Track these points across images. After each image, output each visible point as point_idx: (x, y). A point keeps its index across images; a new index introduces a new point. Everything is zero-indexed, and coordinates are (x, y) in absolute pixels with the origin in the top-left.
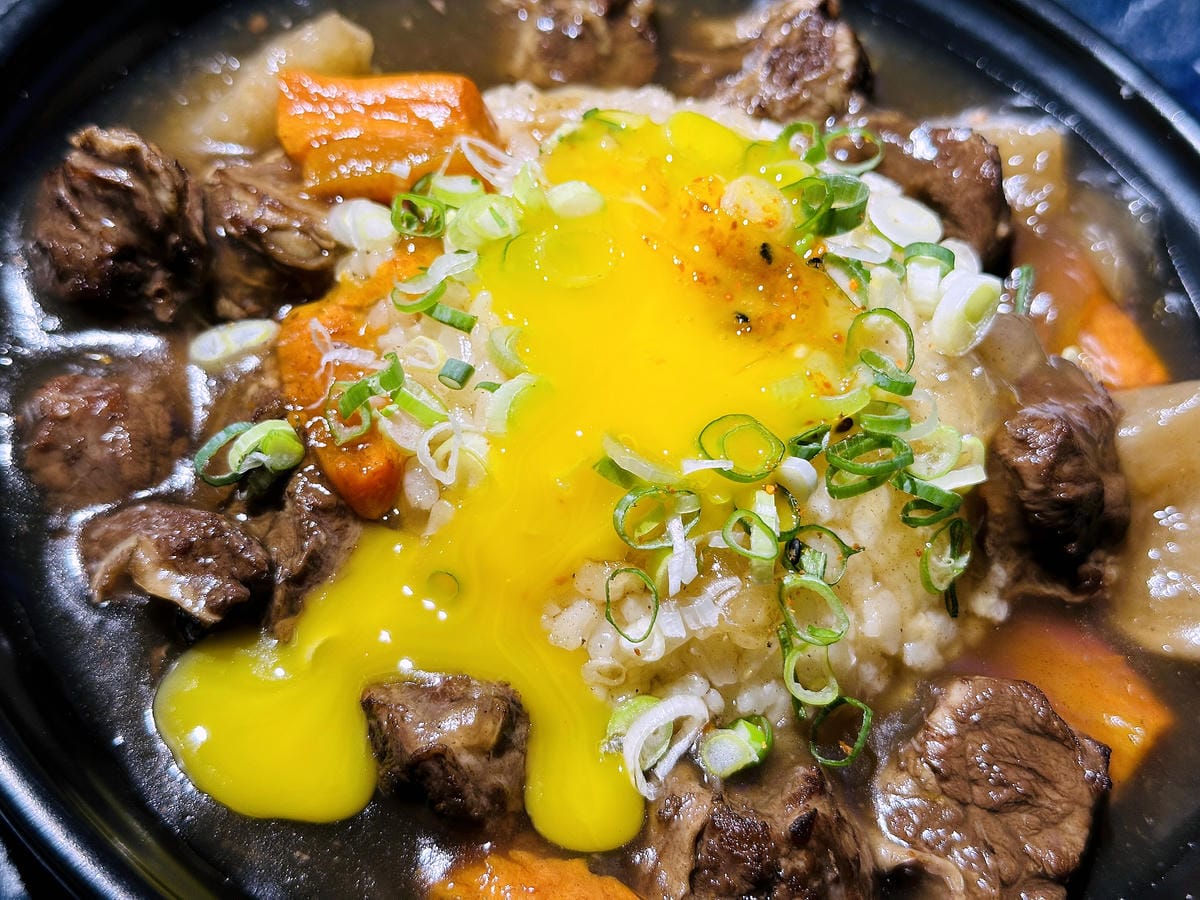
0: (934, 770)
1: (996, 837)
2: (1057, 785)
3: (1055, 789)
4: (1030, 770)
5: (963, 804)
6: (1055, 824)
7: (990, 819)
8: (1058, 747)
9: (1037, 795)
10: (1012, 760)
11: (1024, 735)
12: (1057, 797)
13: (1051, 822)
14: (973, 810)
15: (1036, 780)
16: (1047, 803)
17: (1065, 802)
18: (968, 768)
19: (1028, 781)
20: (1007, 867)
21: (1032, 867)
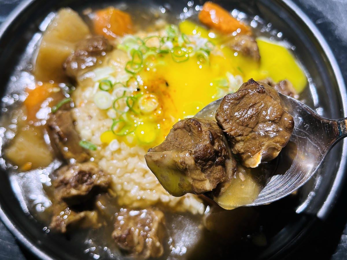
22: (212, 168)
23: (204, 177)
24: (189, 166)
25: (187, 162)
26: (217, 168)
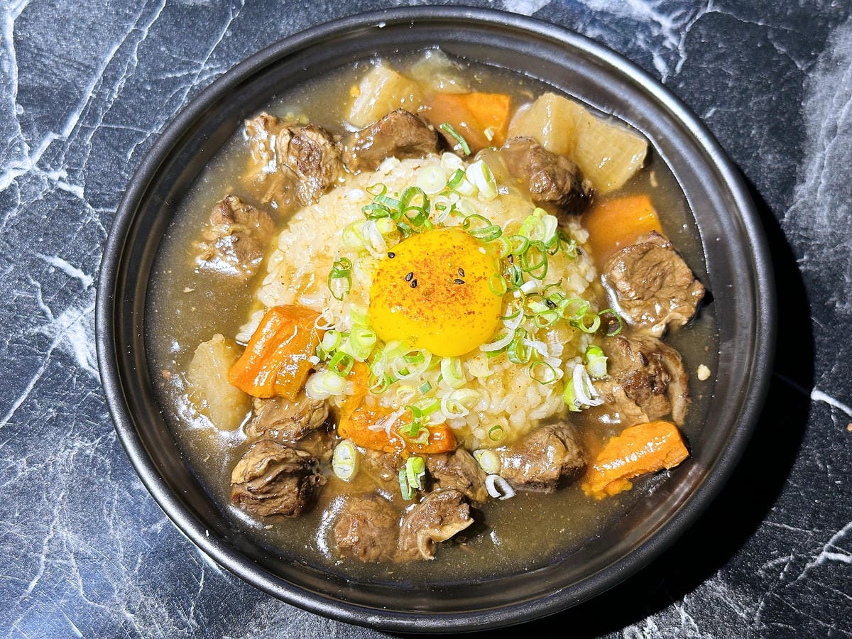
0: (638, 299)
1: (669, 293)
2: (663, 260)
3: (664, 262)
4: (654, 266)
5: (653, 296)
6: (674, 270)
7: (662, 290)
8: (651, 251)
9: (663, 269)
10: (649, 271)
11: (642, 260)
12: (666, 263)
13: (673, 271)
14: (656, 294)
15: (659, 267)
16: (667, 268)
17: (669, 261)
18: (643, 287)
19: (657, 269)
20: (681, 295)
21: (685, 287)
22: (650, 398)
23: (640, 411)
25: (615, 395)
26: (657, 397)
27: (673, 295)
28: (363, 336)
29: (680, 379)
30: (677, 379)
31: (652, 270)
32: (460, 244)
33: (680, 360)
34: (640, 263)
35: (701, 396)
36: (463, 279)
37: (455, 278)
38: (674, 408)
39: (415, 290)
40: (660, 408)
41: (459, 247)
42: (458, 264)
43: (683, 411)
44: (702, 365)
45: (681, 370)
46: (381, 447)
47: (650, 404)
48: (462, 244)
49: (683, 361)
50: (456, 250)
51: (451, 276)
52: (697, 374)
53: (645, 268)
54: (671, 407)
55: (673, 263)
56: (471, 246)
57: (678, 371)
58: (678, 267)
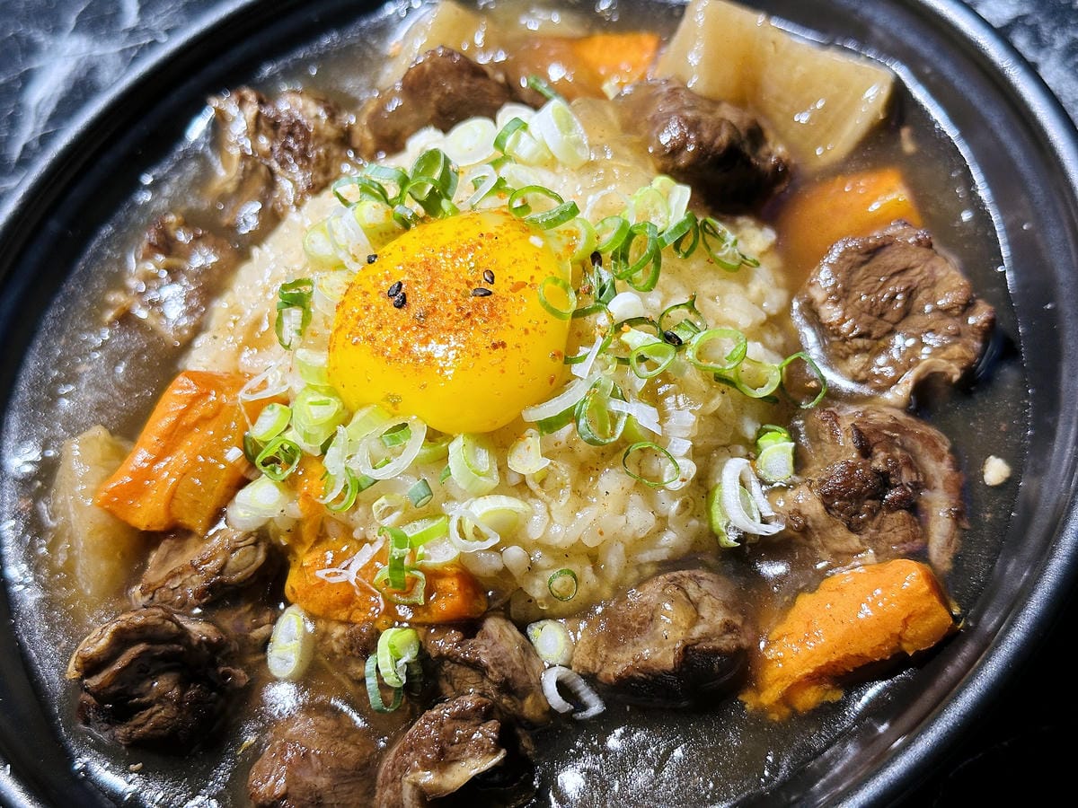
0: (860, 336)
2: (911, 265)
3: (913, 268)
4: (891, 276)
6: (934, 282)
8: (887, 250)
9: (911, 281)
10: (881, 283)
11: (867, 266)
12: (918, 270)
13: (932, 283)
15: (901, 276)
16: (919, 278)
17: (924, 266)
19: (898, 281)
20: (948, 326)
21: (956, 311)
22: (878, 518)
23: (858, 544)
24: (813, 521)
25: (805, 512)
26: (894, 516)
27: (932, 326)
28: (311, 403)
29: (944, 482)
30: (939, 483)
31: (886, 281)
32: (493, 230)
33: (946, 449)
34: (862, 271)
35: (988, 516)
36: (491, 288)
37: (476, 286)
38: (932, 539)
39: (402, 312)
40: (899, 538)
41: (490, 236)
42: (485, 264)
43: (949, 544)
44: (991, 457)
45: (949, 467)
46: (347, 613)
47: (879, 528)
48: (496, 230)
49: (953, 451)
50: (483, 240)
51: (469, 284)
52: (983, 473)
53: (873, 279)
54: (925, 535)
55: (932, 270)
56: (515, 234)
57: (939, 470)
58: (942, 278)
